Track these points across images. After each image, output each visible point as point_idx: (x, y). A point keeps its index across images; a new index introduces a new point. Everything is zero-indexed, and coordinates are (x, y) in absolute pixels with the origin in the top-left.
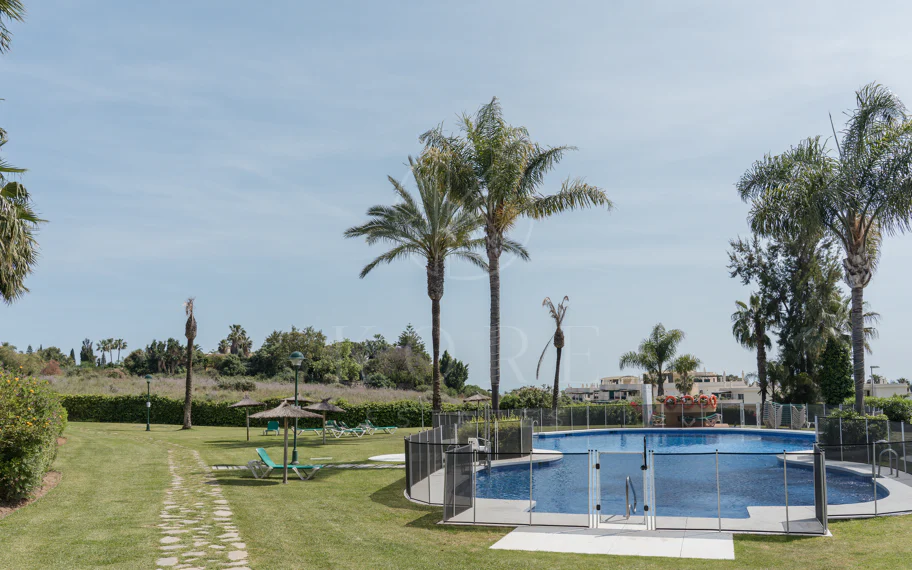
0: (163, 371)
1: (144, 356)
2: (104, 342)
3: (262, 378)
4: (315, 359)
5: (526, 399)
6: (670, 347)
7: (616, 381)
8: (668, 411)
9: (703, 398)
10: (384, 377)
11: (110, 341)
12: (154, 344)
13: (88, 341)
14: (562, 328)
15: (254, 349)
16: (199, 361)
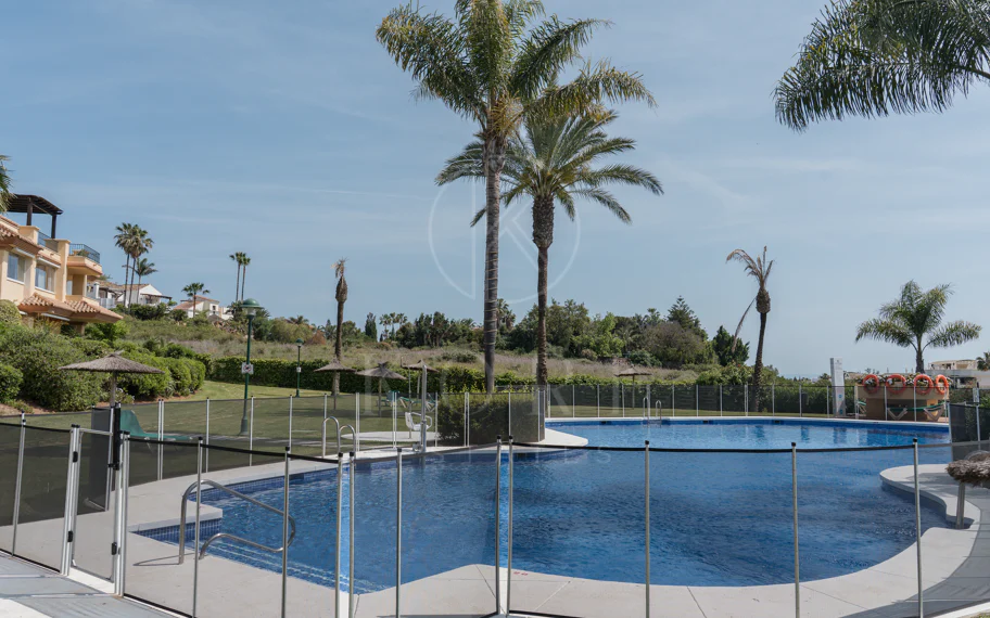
0: (428, 344)
1: (412, 329)
2: (386, 316)
3: (520, 353)
4: (576, 334)
5: (729, 377)
6: (933, 314)
7: (949, 365)
8: (868, 396)
9: (922, 379)
10: (648, 355)
11: (392, 315)
12: (422, 317)
13: (371, 315)
14: (767, 288)
15: (517, 322)
16: (464, 335)
